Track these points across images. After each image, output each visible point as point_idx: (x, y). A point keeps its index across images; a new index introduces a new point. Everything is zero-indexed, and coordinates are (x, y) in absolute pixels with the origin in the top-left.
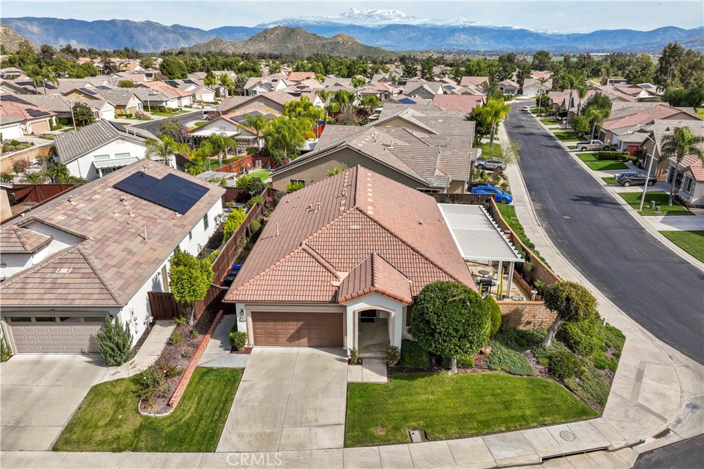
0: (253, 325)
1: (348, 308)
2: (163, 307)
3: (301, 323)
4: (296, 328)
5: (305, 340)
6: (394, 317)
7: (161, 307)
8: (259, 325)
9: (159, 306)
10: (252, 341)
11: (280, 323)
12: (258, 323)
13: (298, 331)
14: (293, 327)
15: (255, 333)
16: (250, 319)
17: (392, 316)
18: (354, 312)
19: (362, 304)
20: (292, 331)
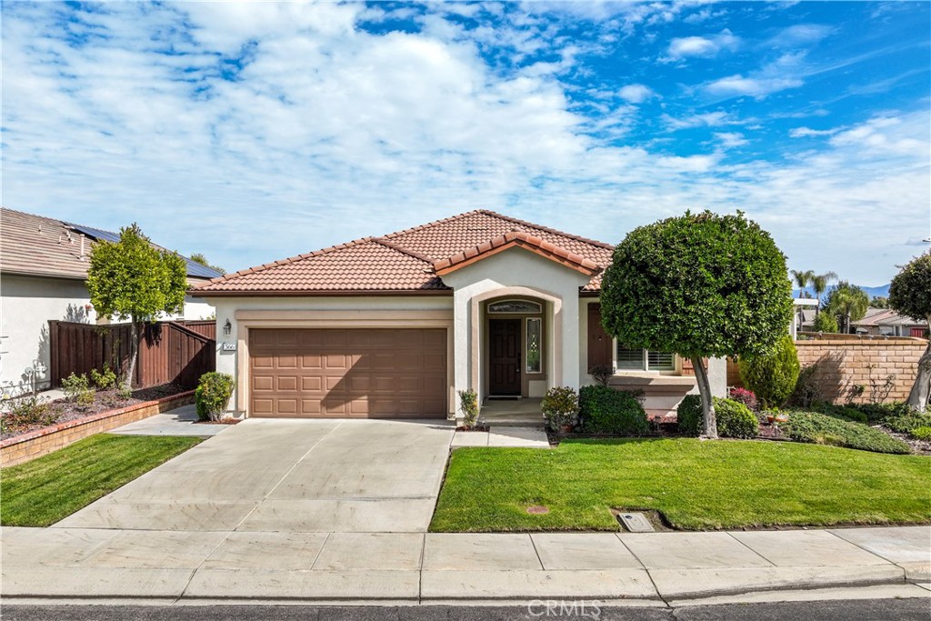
0: (251, 365)
1: (456, 293)
2: (76, 355)
3: (356, 358)
4: (344, 370)
5: (362, 403)
6: (561, 311)
7: (72, 356)
8: (266, 362)
9: (68, 353)
10: (245, 405)
11: (310, 359)
12: (262, 359)
13: (348, 378)
14: (337, 367)
15: (254, 385)
16: (244, 348)
17: (556, 311)
18: (470, 303)
19: (487, 281)
20: (335, 380)
